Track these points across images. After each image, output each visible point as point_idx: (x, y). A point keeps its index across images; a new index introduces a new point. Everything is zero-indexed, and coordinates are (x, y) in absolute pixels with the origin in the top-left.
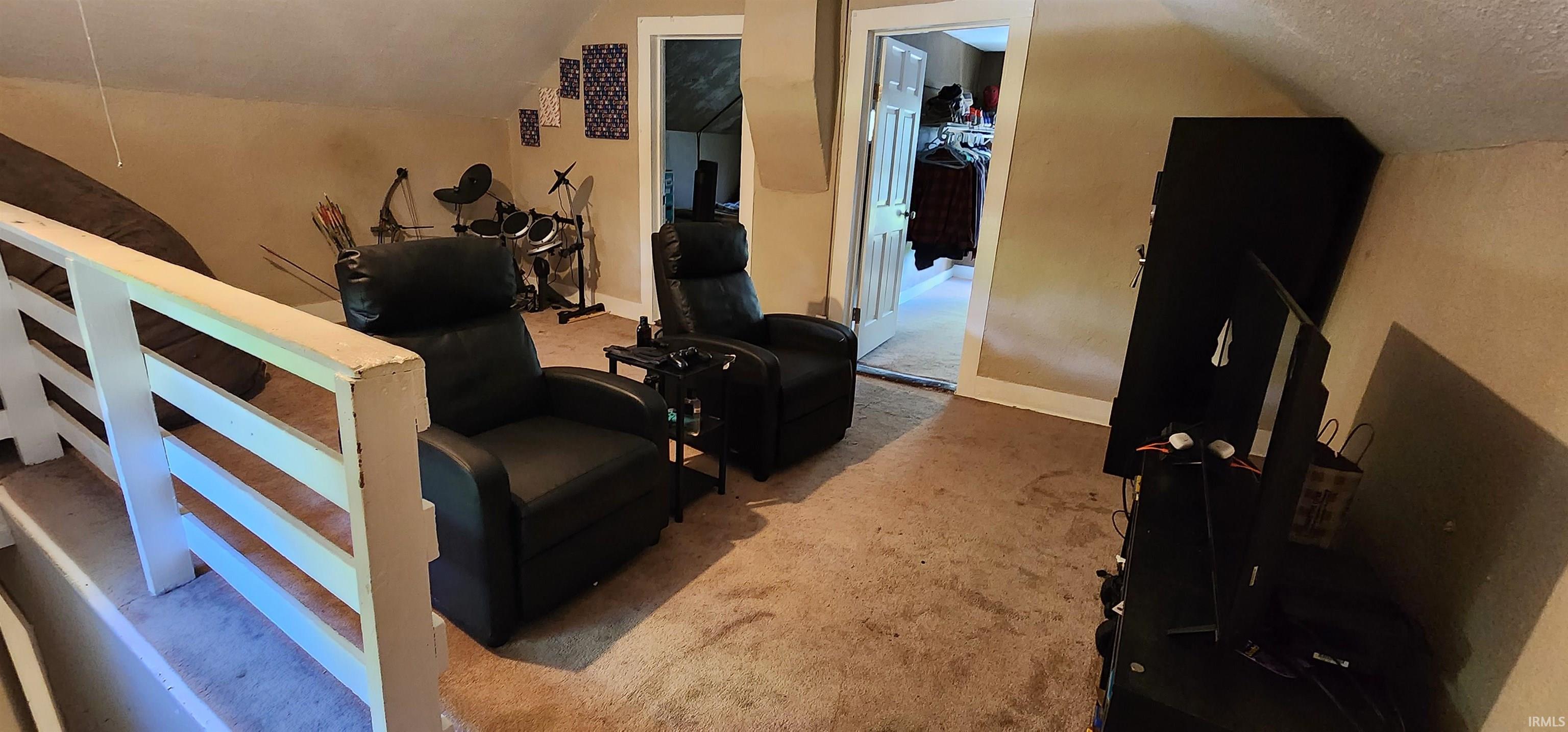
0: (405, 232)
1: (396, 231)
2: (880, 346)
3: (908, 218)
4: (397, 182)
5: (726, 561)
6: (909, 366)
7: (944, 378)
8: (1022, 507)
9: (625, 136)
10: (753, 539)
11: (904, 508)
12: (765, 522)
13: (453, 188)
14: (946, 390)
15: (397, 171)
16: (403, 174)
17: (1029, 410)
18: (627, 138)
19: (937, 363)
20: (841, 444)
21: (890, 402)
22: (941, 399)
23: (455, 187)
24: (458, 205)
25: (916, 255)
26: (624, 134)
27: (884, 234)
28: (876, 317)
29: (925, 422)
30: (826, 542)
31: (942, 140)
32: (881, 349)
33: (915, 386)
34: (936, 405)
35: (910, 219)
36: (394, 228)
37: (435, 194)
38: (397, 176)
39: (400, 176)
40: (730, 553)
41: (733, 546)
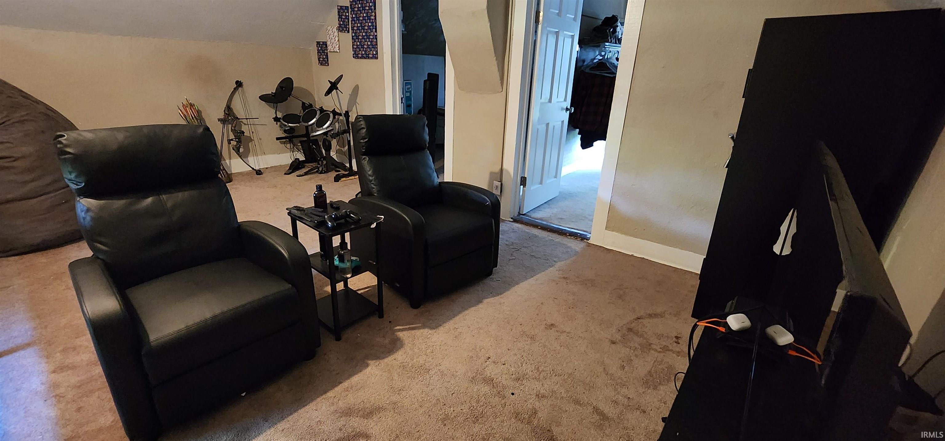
0: (242, 122)
1: (234, 121)
2: (545, 203)
3: (568, 112)
4: (235, 89)
5: (355, 379)
6: (561, 219)
7: (585, 229)
8: (613, 346)
9: (375, 57)
10: (386, 360)
11: (516, 340)
12: (402, 345)
13: (271, 93)
14: (583, 238)
15: (236, 82)
16: (239, 84)
17: (643, 258)
18: (377, 58)
19: (583, 217)
20: (487, 281)
21: (538, 247)
22: (576, 245)
23: (272, 92)
24: (275, 104)
25: (581, 139)
26: (375, 56)
27: (547, 124)
28: (541, 183)
29: (559, 265)
30: (440, 367)
31: (601, 56)
32: (546, 205)
33: (560, 235)
34: (572, 251)
35: (570, 113)
36: (233, 119)
37: (260, 97)
38: (236, 86)
39: (238, 85)
40: (362, 372)
41: (367, 365)
